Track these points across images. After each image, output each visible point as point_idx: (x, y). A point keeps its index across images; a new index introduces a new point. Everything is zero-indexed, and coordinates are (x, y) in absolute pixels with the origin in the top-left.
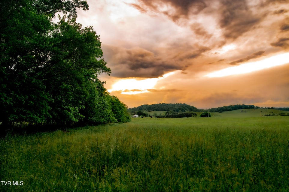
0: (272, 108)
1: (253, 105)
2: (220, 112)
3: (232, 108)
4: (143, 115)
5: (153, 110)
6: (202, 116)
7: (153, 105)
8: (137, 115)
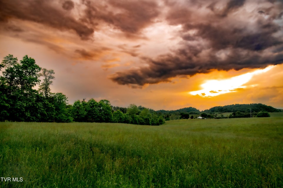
4: (207, 117)
5: (225, 112)
6: (258, 116)
7: (226, 106)
8: (201, 117)
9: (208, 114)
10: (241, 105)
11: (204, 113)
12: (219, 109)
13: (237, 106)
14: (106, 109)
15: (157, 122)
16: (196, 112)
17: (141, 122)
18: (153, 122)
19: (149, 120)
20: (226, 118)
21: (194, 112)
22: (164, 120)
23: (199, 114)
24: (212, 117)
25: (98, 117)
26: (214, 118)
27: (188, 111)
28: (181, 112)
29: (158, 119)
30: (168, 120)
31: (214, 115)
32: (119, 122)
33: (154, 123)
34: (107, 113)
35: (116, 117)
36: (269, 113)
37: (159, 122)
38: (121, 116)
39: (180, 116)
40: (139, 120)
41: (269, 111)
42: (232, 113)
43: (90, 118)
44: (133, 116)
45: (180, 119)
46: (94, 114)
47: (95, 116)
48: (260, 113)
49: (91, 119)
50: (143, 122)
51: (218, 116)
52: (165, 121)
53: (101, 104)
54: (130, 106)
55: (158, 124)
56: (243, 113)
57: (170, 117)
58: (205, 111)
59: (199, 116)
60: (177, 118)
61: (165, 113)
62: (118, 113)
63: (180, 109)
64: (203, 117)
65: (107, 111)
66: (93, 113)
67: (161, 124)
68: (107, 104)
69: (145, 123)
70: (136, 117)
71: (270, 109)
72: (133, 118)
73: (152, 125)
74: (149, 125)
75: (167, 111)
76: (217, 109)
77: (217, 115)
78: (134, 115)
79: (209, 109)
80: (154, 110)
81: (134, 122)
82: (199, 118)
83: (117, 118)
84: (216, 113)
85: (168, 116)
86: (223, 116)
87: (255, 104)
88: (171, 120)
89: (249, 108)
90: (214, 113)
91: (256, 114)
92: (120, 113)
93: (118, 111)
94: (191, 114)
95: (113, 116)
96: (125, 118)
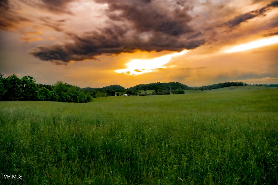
0: (260, 85)
1: (242, 83)
2: (210, 90)
3: (221, 85)
4: (132, 94)
5: (148, 90)
6: (176, 94)
7: (149, 85)
8: (126, 94)
9: (133, 92)
10: (162, 83)
11: (129, 91)
12: (143, 87)
13: (159, 84)
14: (30, 86)
15: (85, 100)
16: (122, 90)
17: (68, 100)
18: (81, 99)
19: (77, 98)
20: (149, 95)
21: (119, 89)
22: (91, 97)
23: (124, 92)
24: (137, 95)
25: (22, 95)
26: (138, 95)
27: (114, 89)
28: (108, 90)
29: (86, 97)
30: (95, 97)
31: (139, 92)
32: (45, 100)
33: (82, 101)
34: (31, 91)
35: (41, 95)
36: (185, 91)
37: (86, 99)
38: (48, 93)
39: (106, 94)
40: (66, 97)
41: (184, 89)
42: (155, 90)
43: (12, 96)
44: (60, 94)
45: (106, 96)
46: (16, 92)
47: (17, 94)
48: (177, 90)
49: (13, 98)
50: (71, 100)
51: (141, 94)
52: (93, 99)
53: (24, 81)
54: (57, 83)
55: (86, 102)
56: (164, 91)
57: (97, 94)
58: (130, 88)
59: (124, 94)
60: (103, 96)
61: (92, 90)
62: (44, 90)
63: (107, 87)
64: (129, 95)
65: (32, 89)
66: (15, 90)
67: (89, 101)
68: (31, 81)
69: (73, 100)
70: (63, 95)
71: (185, 87)
72: (60, 95)
73: (79, 102)
74: (77, 102)
75: (93, 89)
76: (141, 87)
77: (140, 92)
78: (61, 92)
79: (133, 87)
80: (80, 88)
81: (62, 100)
82: (125, 96)
83: (43, 96)
84: (140, 91)
85: (94, 94)
86: (146, 93)
87: (174, 83)
88: (98, 98)
89: (169, 86)
90: (138, 90)
91: (174, 92)
92: (47, 91)
93: (44, 89)
94: (117, 91)
95: (38, 94)
96: (52, 95)
